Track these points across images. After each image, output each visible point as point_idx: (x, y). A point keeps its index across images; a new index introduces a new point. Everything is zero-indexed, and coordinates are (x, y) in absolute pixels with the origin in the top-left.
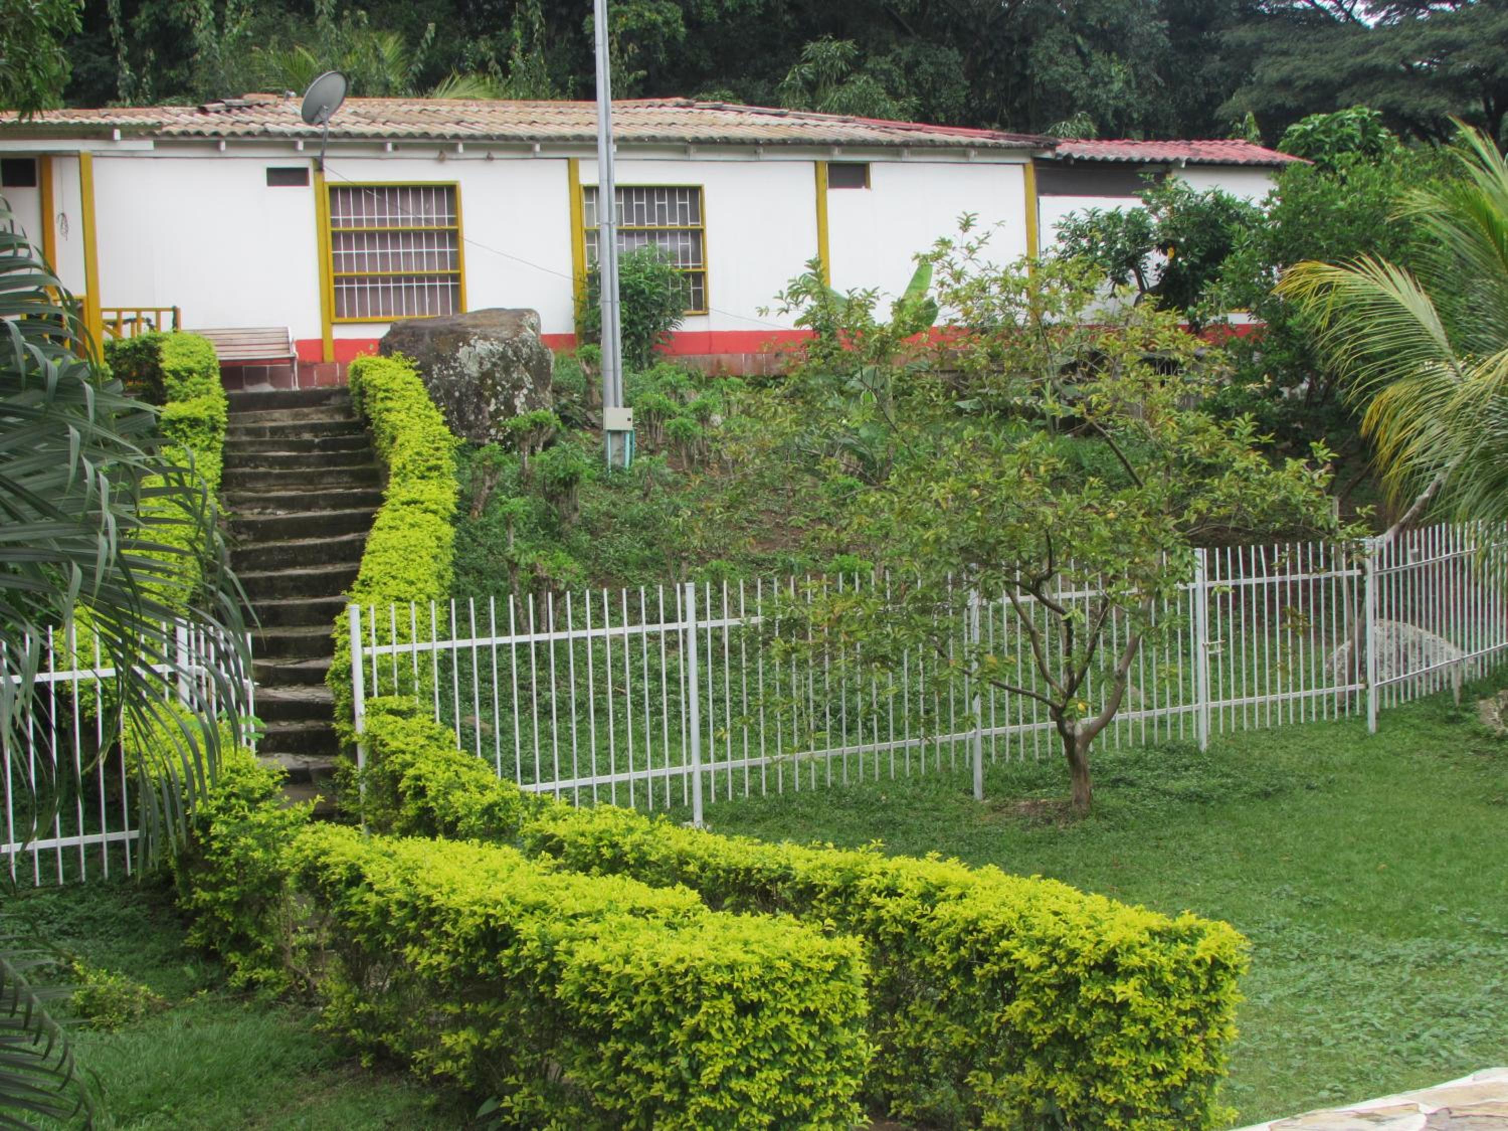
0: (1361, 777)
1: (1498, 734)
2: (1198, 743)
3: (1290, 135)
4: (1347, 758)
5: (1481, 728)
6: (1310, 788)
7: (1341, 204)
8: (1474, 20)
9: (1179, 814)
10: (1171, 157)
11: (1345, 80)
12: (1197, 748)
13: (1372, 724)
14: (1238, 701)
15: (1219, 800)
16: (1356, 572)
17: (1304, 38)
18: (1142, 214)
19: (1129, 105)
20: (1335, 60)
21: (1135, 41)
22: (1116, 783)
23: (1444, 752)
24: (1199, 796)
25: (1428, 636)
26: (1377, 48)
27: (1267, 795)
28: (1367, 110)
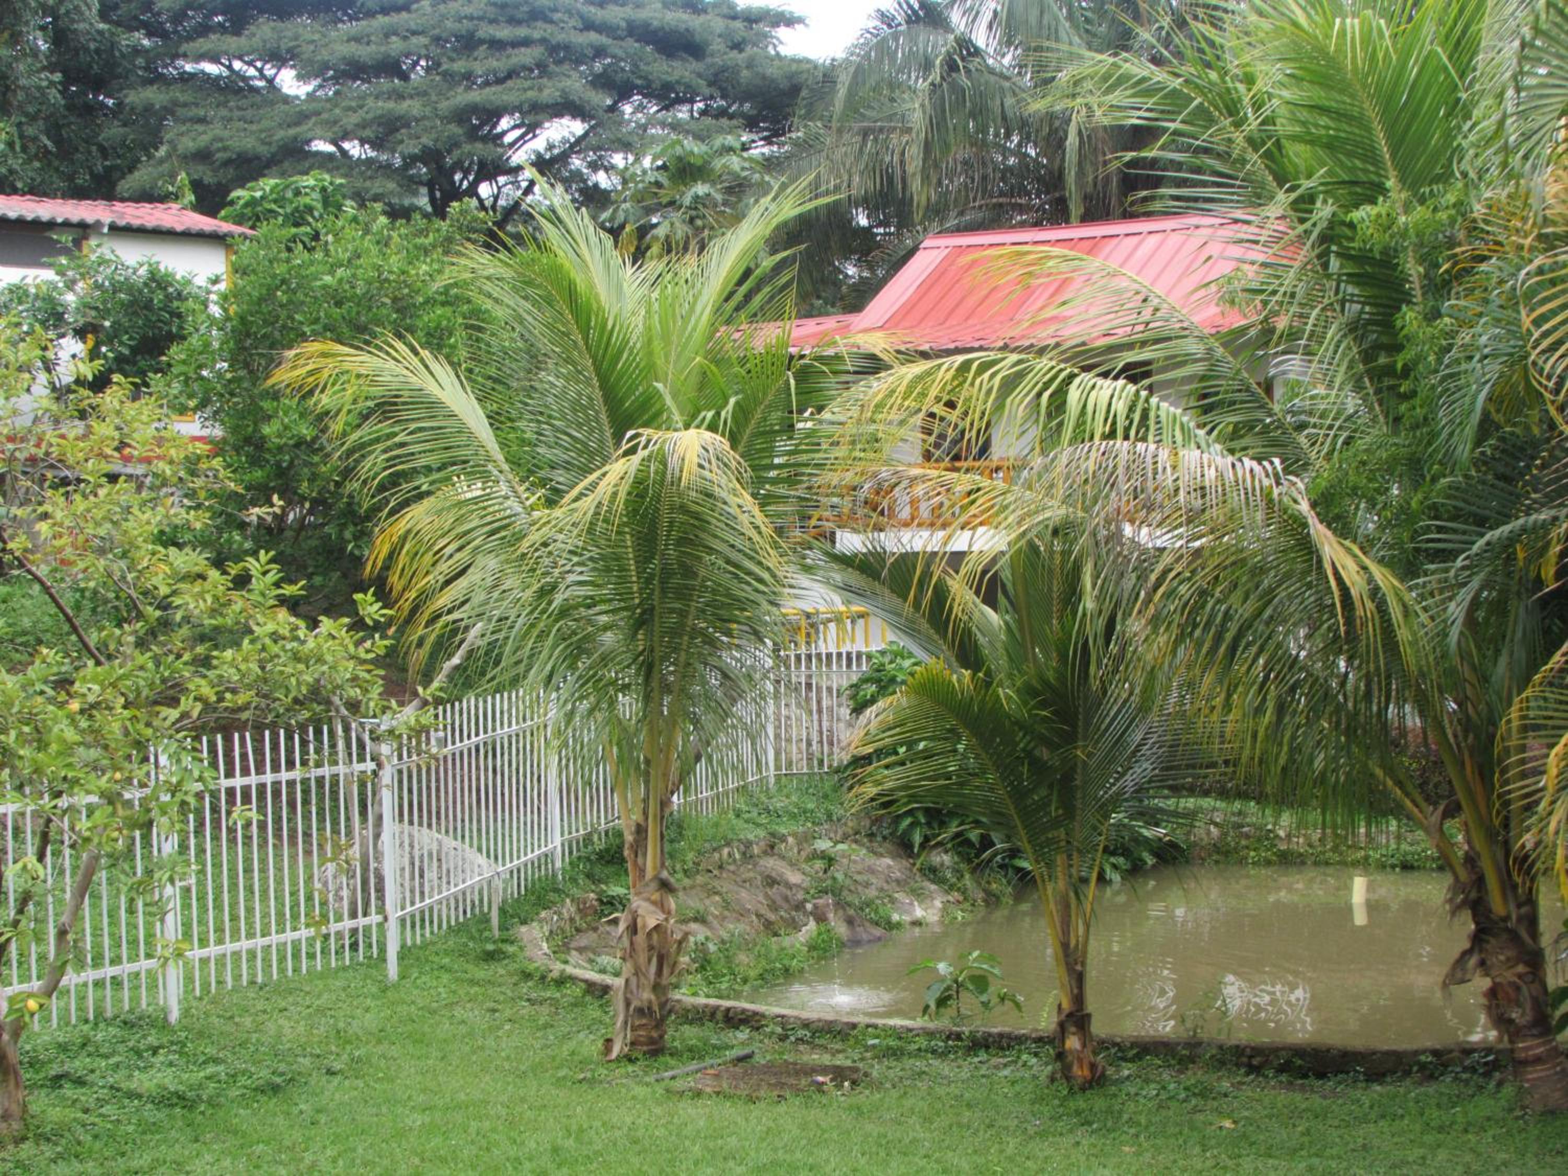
0: (394, 1051)
1: (555, 974)
2: (165, 1011)
3: (232, 203)
4: (370, 1021)
5: (531, 967)
6: (331, 1072)
7: (328, 279)
8: (425, 93)
9: (154, 1128)
10: (90, 219)
11: (274, 155)
12: (165, 1019)
13: (392, 968)
14: (219, 949)
15: (210, 1103)
16: (370, 766)
17: (225, 104)
18: (56, 288)
19: (11, 171)
20: (261, 131)
21: (21, 96)
22: (57, 1081)
23: (492, 1005)
24: (181, 1097)
25: (449, 842)
26: (314, 119)
27: (275, 1089)
28: (327, 177)
